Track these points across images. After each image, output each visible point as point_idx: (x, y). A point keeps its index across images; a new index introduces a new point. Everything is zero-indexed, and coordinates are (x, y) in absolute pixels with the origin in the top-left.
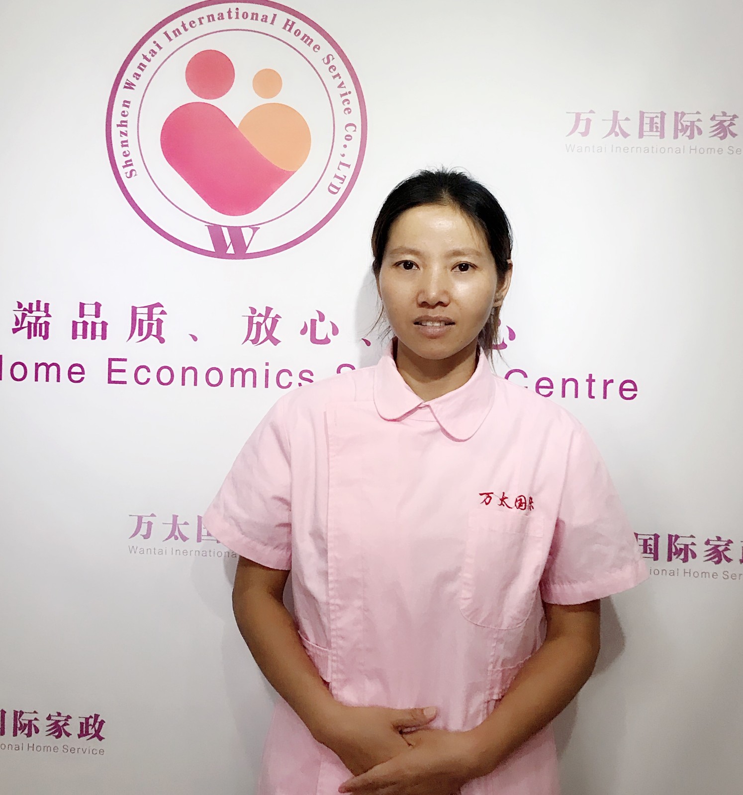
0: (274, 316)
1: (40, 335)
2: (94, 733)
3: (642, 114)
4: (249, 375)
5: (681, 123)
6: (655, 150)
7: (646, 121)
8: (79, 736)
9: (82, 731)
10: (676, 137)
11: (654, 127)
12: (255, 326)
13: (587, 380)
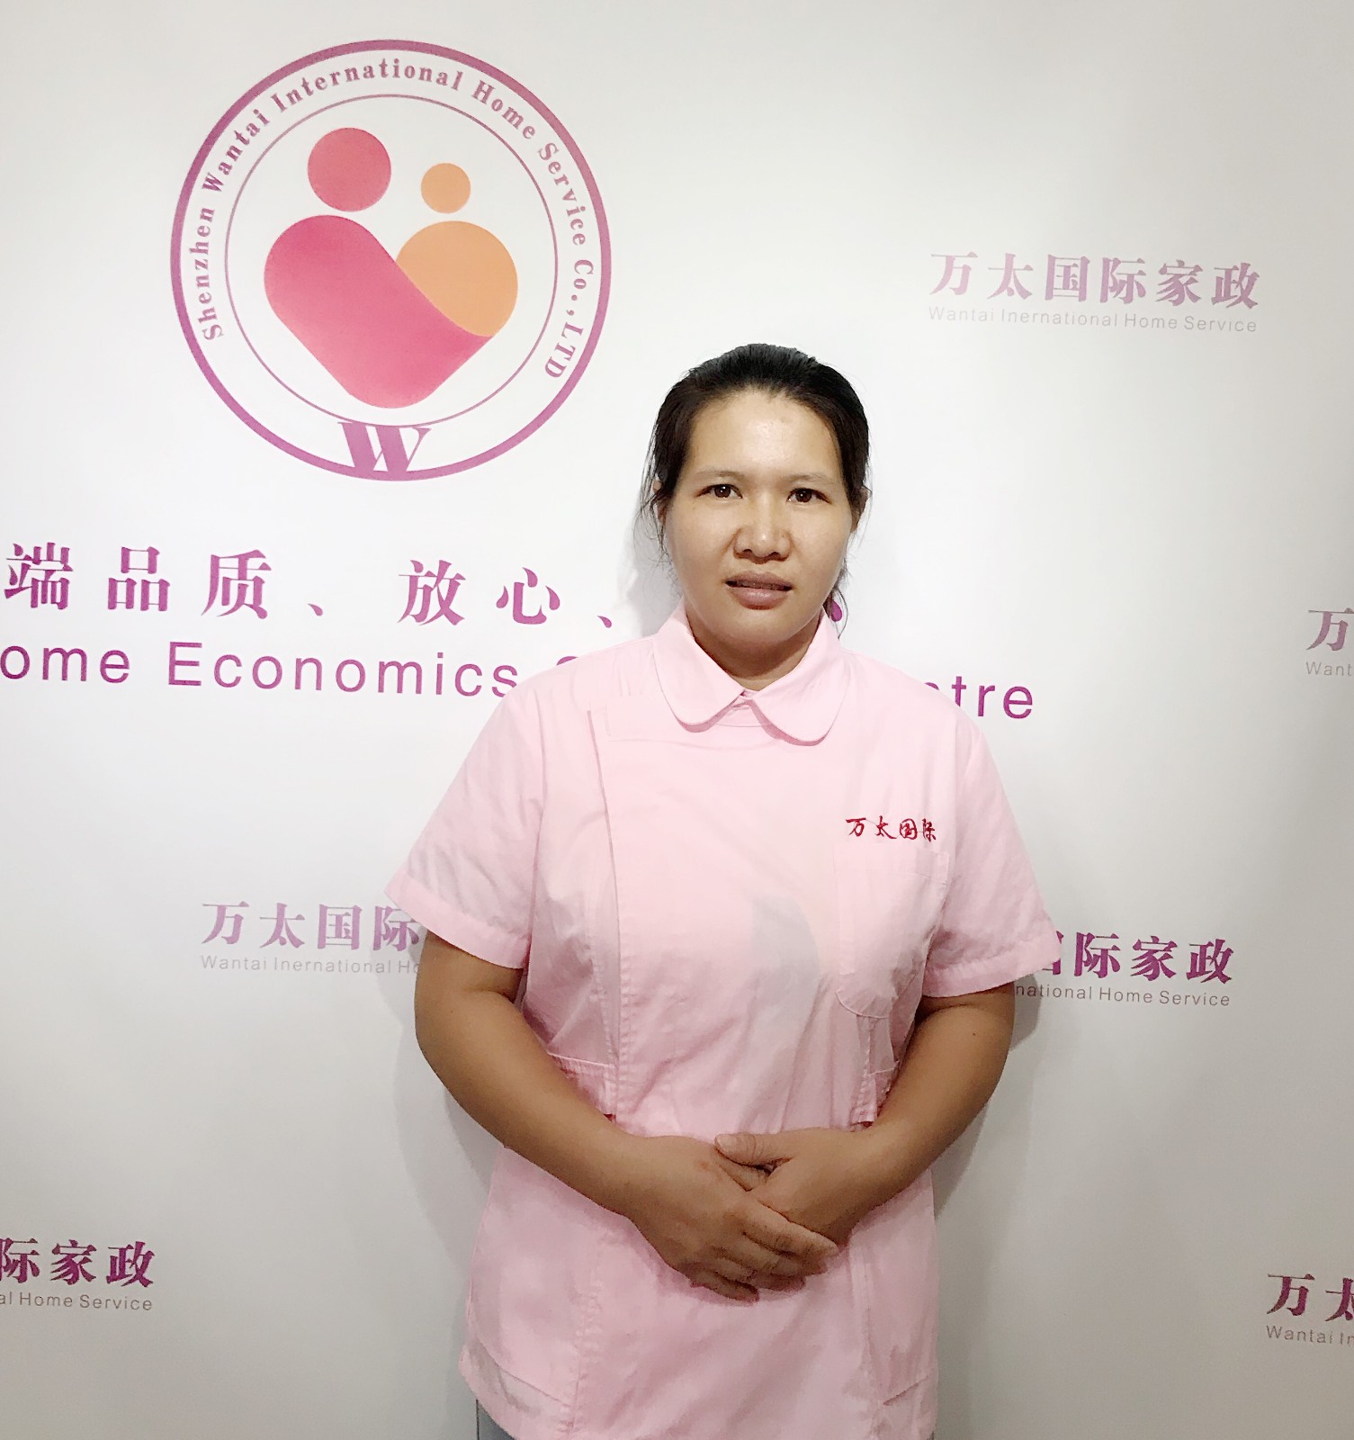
0: (452, 577)
1: (53, 602)
2: (134, 1274)
3: (1052, 259)
4: (410, 674)
5: (1112, 276)
6: (1070, 318)
7: (1059, 271)
8: (109, 1280)
9: (113, 1271)
10: (1104, 298)
11: (1071, 283)
12: (420, 594)
13: (954, 687)
